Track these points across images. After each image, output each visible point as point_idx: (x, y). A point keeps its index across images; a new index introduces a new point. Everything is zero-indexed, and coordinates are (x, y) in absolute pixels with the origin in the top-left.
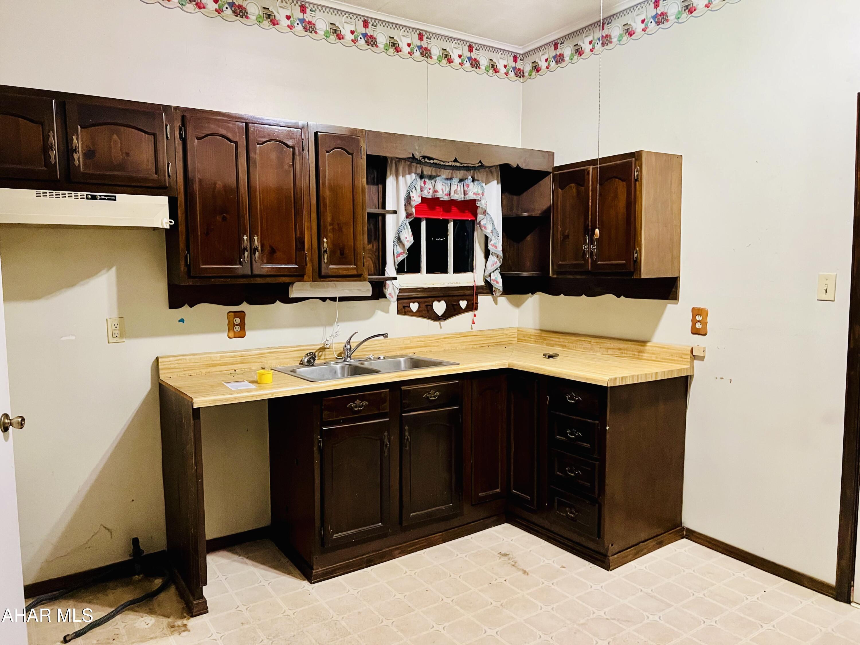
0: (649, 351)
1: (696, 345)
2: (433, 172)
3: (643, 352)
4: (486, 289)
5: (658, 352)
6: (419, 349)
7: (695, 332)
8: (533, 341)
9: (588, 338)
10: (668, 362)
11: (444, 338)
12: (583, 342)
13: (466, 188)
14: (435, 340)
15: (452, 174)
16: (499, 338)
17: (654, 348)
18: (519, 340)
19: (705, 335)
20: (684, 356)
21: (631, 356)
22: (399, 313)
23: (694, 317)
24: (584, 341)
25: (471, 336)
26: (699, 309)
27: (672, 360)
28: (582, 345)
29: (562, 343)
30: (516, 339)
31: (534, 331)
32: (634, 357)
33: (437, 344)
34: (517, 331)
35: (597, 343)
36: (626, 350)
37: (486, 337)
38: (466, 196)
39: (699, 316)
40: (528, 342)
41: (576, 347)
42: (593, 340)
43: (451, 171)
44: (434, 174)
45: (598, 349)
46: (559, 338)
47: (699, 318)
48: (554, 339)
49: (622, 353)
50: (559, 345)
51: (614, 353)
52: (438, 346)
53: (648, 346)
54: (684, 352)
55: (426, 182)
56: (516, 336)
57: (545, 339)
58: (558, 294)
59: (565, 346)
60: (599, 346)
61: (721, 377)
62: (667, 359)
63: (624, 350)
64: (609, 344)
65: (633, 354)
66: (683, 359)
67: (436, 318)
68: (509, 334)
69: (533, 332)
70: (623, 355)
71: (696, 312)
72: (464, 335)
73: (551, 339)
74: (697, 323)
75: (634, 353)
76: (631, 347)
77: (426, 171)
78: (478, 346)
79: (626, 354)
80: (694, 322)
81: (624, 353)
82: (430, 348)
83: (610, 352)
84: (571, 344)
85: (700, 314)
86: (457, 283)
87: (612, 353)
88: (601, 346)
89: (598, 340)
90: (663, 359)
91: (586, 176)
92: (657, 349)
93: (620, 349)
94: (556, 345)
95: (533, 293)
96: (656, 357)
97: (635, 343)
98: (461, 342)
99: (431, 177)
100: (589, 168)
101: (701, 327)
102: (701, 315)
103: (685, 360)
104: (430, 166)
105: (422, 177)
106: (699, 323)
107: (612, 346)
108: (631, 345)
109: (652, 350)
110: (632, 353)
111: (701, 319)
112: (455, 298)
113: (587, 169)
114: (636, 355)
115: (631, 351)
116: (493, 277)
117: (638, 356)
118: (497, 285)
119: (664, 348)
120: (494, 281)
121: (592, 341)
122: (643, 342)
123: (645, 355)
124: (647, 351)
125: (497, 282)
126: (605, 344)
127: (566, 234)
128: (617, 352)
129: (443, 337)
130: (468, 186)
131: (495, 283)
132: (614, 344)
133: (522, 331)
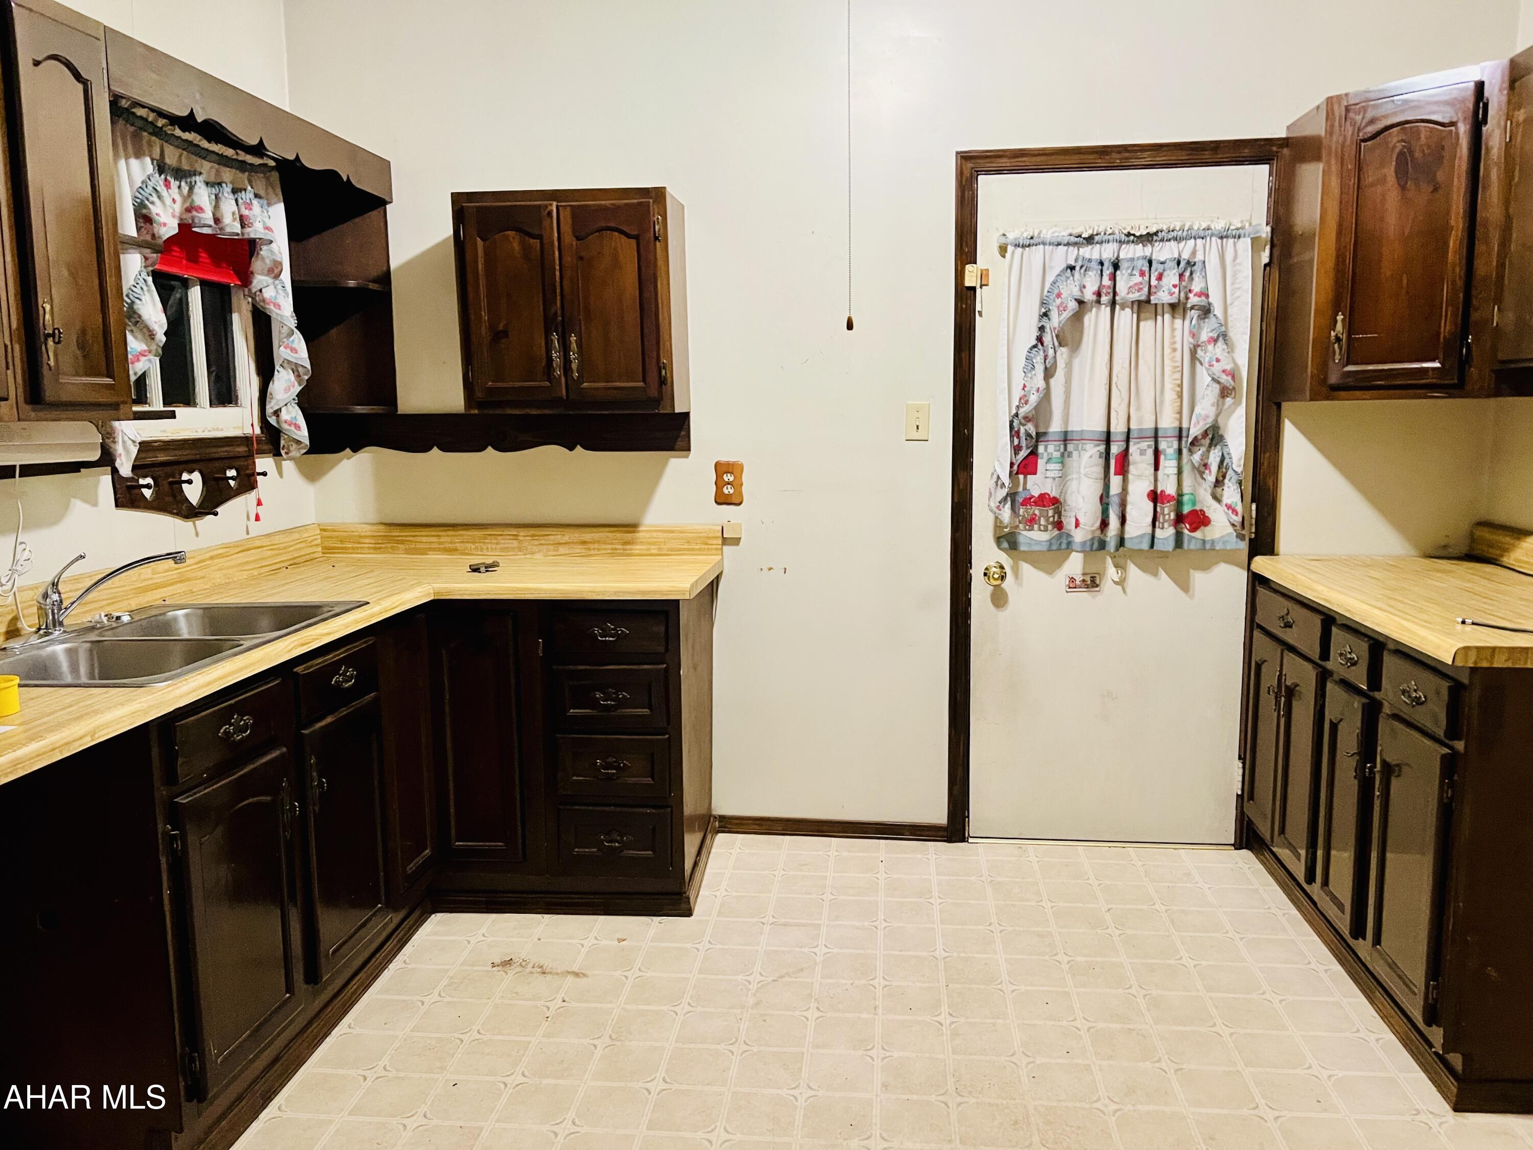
0: (642, 540)
1: (726, 522)
2: (184, 160)
3: (633, 543)
4: (267, 444)
5: (663, 540)
6: (170, 588)
7: (722, 500)
8: (369, 548)
9: (512, 529)
10: (681, 555)
11: (212, 558)
12: (500, 538)
13: (245, 212)
14: (196, 564)
15: (218, 173)
16: (296, 550)
17: (655, 534)
18: (327, 550)
19: (740, 504)
20: (710, 542)
21: (609, 551)
22: (118, 505)
23: (719, 476)
24: (501, 535)
25: (255, 548)
26: (728, 464)
27: (688, 550)
28: (497, 544)
29: (448, 545)
30: (320, 549)
31: (369, 527)
32: (614, 554)
33: (200, 574)
34: (318, 532)
35: (533, 536)
36: (599, 542)
37: (279, 549)
38: (247, 230)
39: (729, 475)
40: (354, 550)
41: (482, 550)
42: (522, 532)
43: (216, 166)
44: (185, 166)
45: (535, 549)
46: (439, 536)
47: (728, 478)
48: (424, 539)
49: (589, 549)
50: (439, 550)
51: (572, 552)
52: (203, 577)
53: (642, 531)
54: (711, 535)
55: (170, 182)
56: (319, 541)
57: (402, 542)
58: (426, 449)
59: (456, 550)
60: (536, 542)
61: (769, 567)
62: (680, 550)
63: (594, 543)
64: (559, 537)
65: (612, 549)
66: (710, 547)
67: (191, 513)
68: (310, 539)
69: (367, 530)
70: (592, 552)
71: (722, 469)
72: (242, 548)
73: (419, 539)
74: (725, 487)
75: (614, 546)
76: (607, 537)
77: (169, 158)
78: (268, 569)
79: (599, 549)
80: (720, 484)
81: (594, 549)
82: (187, 583)
83: (562, 550)
84: (469, 545)
85: (730, 471)
86: (217, 429)
87: (568, 552)
88: (543, 542)
89: (532, 531)
90: (671, 550)
91: (546, 223)
92: (660, 535)
93: (584, 543)
94: (431, 549)
95: (355, 450)
96: (660, 549)
97: (612, 529)
98: (239, 565)
99: (180, 174)
100: (551, 205)
101: (732, 491)
102: (731, 473)
103: (713, 547)
104: (177, 147)
105: (161, 168)
106: (729, 486)
107: (566, 539)
108: (607, 534)
109: (649, 538)
110: (610, 546)
111: (732, 479)
112: (217, 464)
113: (546, 206)
114: (619, 549)
115: (609, 544)
116: (284, 415)
117: (623, 551)
118: (298, 432)
119: (672, 532)
120: (290, 425)
121: (522, 534)
122: (631, 527)
123: (637, 547)
124: (639, 541)
125: (298, 427)
126: (552, 537)
127: (501, 328)
128: (579, 549)
129: (208, 555)
130: (249, 206)
131: (293, 428)
132: (571, 536)
133: (334, 531)
